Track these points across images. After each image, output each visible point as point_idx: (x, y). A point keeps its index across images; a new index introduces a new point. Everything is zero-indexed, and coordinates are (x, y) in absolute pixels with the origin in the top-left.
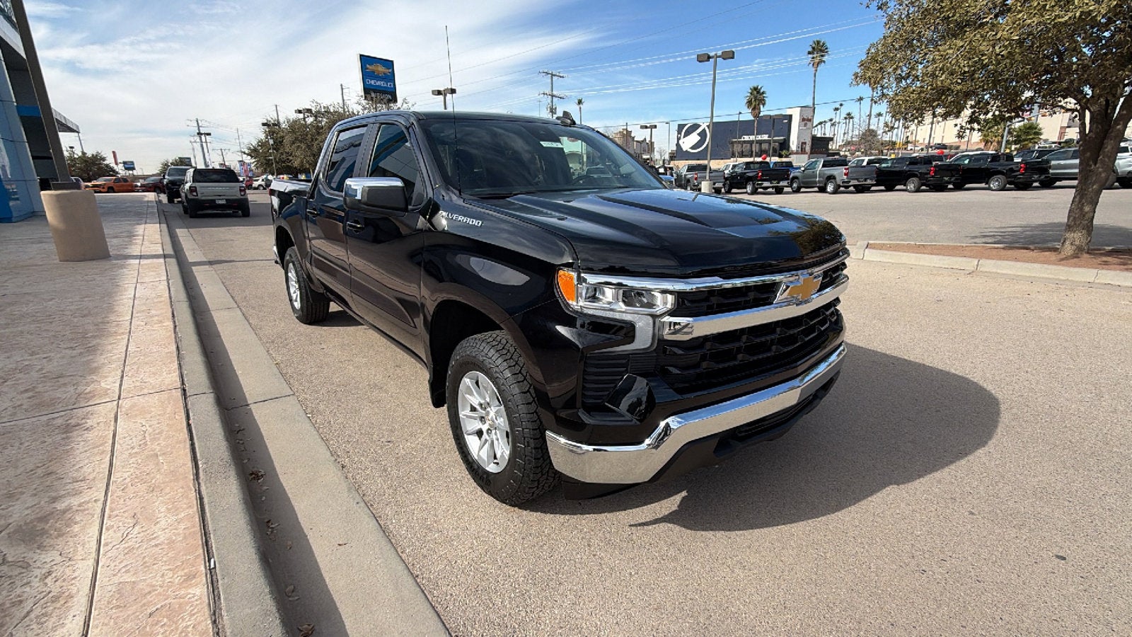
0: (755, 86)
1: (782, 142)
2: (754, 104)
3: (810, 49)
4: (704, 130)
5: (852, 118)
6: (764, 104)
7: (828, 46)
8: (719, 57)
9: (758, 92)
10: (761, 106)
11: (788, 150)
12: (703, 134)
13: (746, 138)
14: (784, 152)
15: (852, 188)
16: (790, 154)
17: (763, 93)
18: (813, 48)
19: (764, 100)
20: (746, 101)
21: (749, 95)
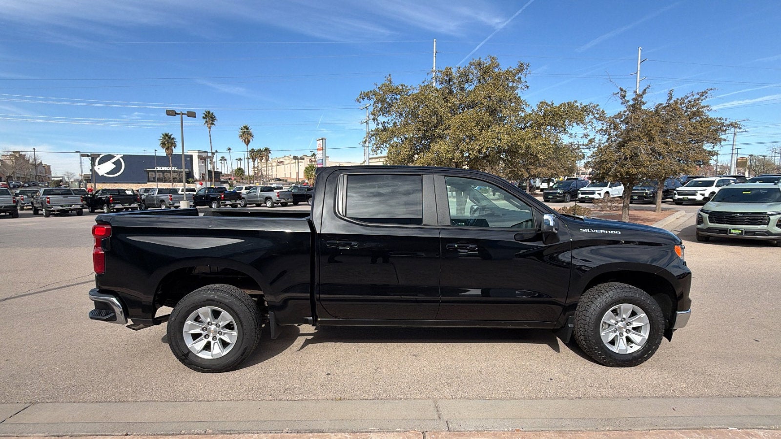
0: (167, 133)
1: (188, 172)
2: (167, 145)
3: (204, 116)
4: (119, 160)
5: (226, 160)
6: (175, 147)
7: (215, 116)
8: (185, 114)
9: (170, 138)
10: (173, 148)
11: (193, 178)
12: (117, 163)
13: (159, 168)
14: (190, 180)
15: (280, 204)
16: (195, 181)
17: (173, 139)
18: (206, 115)
19: (175, 143)
20: (160, 143)
21: (161, 138)
